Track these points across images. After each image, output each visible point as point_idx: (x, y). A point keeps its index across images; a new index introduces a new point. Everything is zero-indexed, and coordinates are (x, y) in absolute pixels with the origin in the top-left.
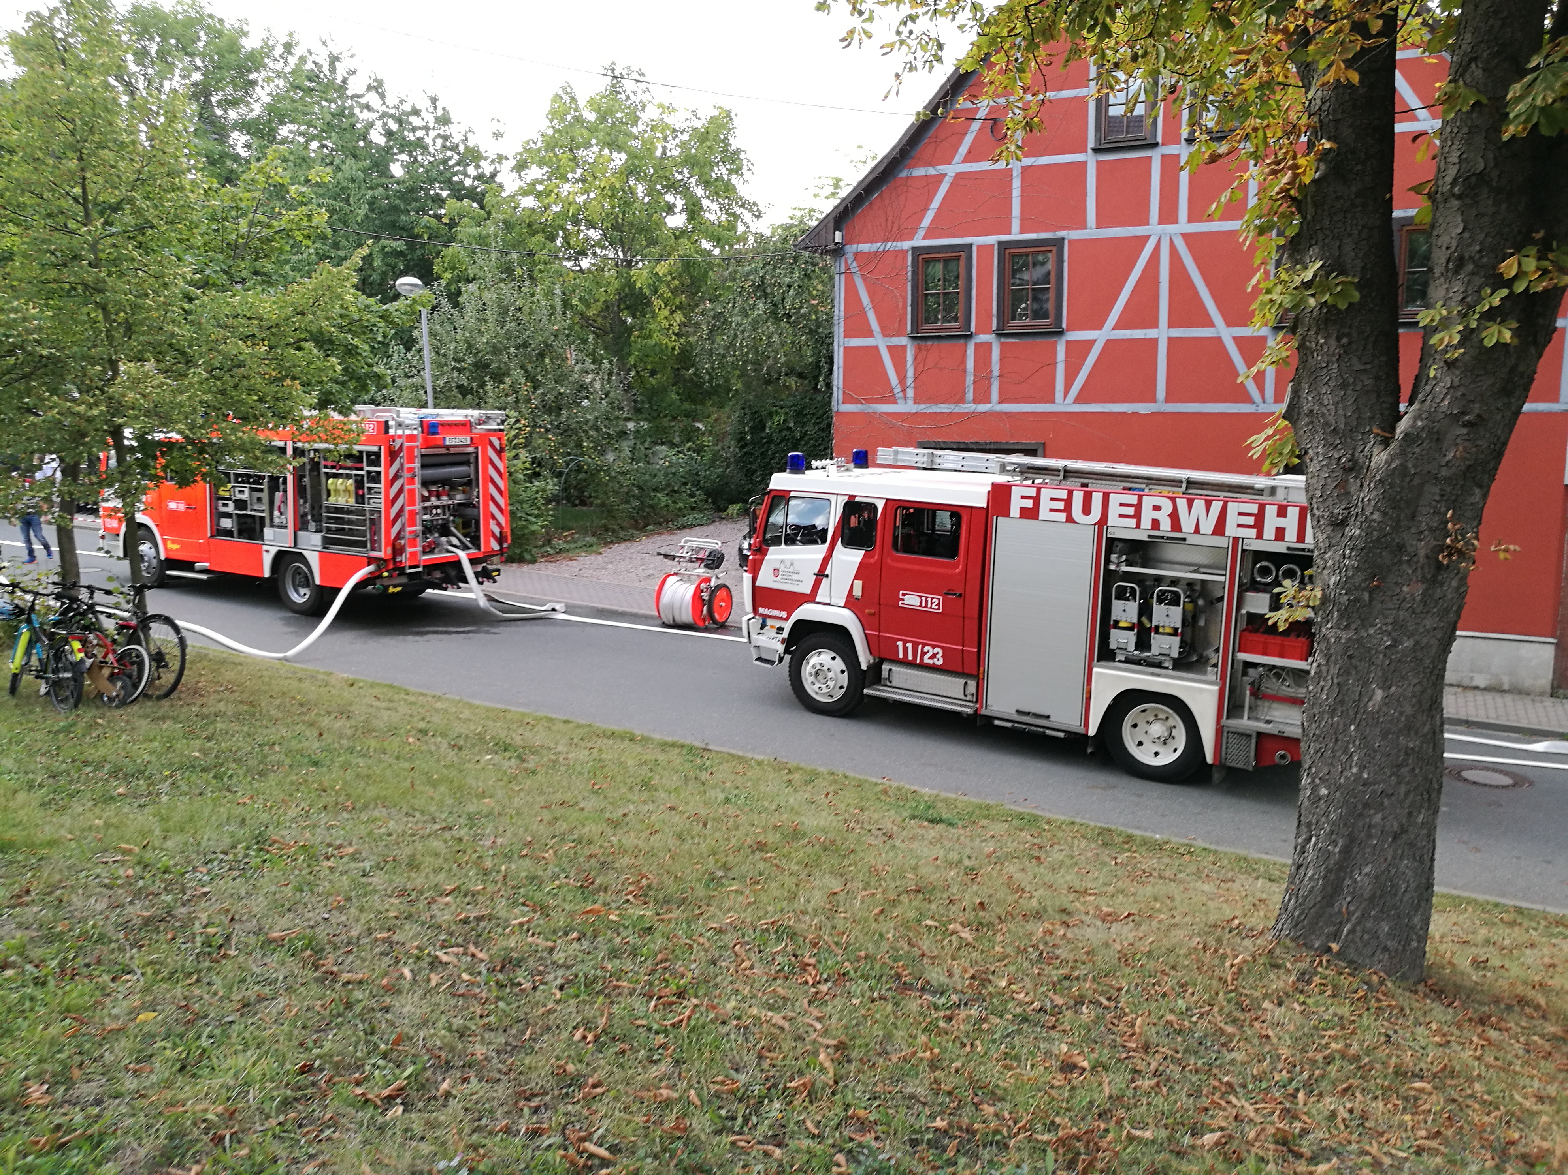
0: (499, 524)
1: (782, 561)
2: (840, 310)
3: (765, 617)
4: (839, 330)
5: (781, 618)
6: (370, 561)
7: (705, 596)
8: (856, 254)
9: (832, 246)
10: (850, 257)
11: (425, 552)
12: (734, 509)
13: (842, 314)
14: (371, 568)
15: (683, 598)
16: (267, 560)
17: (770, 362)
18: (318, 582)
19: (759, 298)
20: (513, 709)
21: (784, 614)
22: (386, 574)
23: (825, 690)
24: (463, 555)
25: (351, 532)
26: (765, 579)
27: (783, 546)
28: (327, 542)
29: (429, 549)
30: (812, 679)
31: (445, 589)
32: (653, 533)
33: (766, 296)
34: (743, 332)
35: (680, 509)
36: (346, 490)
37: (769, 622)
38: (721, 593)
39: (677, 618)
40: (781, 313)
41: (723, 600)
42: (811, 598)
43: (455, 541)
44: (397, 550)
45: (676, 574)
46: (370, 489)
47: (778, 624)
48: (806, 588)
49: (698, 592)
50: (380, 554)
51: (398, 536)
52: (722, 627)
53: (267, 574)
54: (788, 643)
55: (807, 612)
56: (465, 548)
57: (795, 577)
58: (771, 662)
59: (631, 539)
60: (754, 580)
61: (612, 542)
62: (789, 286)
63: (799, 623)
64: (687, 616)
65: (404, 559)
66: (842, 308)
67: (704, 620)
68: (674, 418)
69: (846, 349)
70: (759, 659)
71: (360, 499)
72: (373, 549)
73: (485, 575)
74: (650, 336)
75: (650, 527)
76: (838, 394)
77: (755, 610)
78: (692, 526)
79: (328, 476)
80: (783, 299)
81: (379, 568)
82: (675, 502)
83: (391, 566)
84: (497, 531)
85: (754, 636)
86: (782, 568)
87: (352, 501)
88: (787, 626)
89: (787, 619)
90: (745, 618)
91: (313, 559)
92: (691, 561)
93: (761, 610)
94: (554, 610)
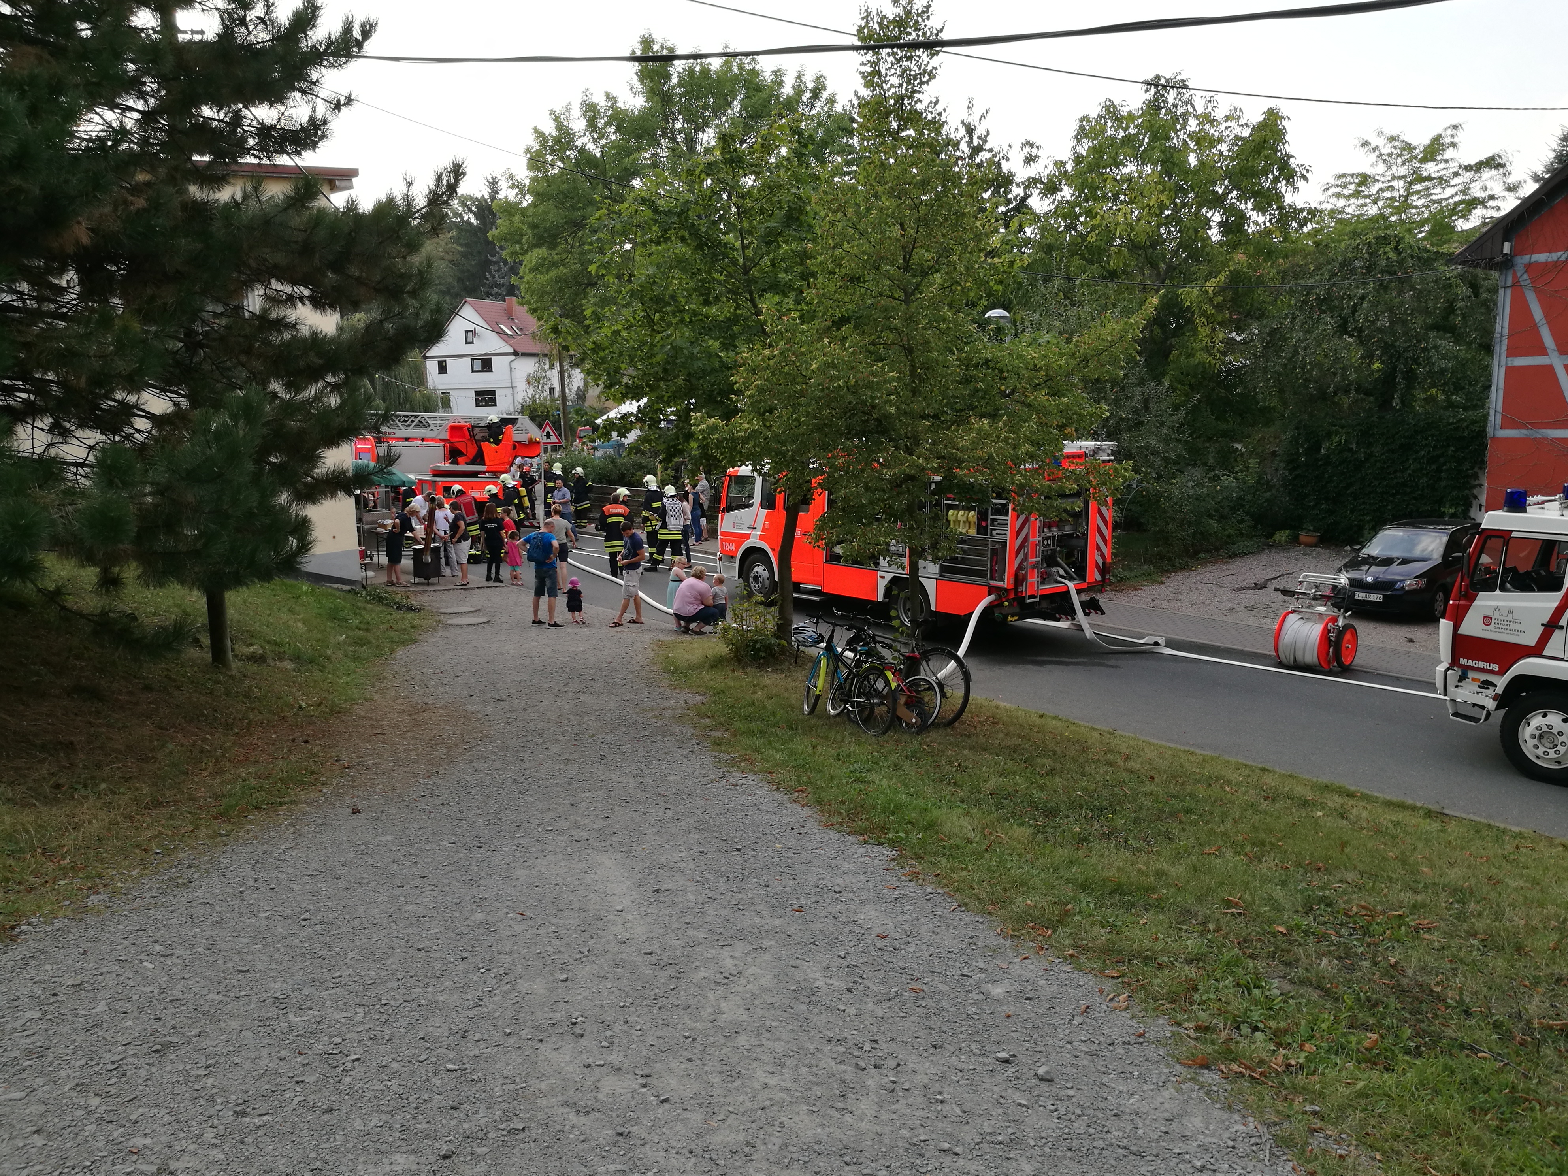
0: (1102, 555)
1: (1497, 609)
2: (1503, 326)
3: (1465, 670)
4: (1501, 349)
5: (1492, 672)
6: (991, 590)
7: (1333, 635)
8: (1529, 267)
9: (1499, 259)
10: (1520, 269)
11: (1043, 582)
12: (1282, 536)
13: (1506, 331)
14: (992, 597)
15: (1307, 638)
16: (882, 585)
18: (933, 608)
21: (1495, 667)
22: (1006, 603)
23: (1552, 754)
24: (1071, 585)
25: (963, 561)
26: (1472, 626)
27: (1498, 592)
28: (943, 570)
29: (1045, 578)
30: (1535, 741)
31: (1058, 620)
35: (1229, 536)
36: (968, 522)
37: (1471, 674)
38: (1348, 636)
39: (1299, 658)
41: (1349, 642)
42: (1537, 651)
43: (1062, 572)
44: (1019, 580)
45: (1293, 612)
46: (993, 520)
47: (1483, 677)
48: (1531, 640)
49: (1326, 632)
50: (1005, 585)
51: (1020, 568)
52: (1346, 670)
53: (880, 599)
54: (1502, 700)
55: (1529, 666)
56: (1071, 579)
57: (1514, 626)
58: (1477, 720)
59: (1186, 568)
60: (1456, 628)
61: (1168, 571)
63: (1521, 681)
64: (1311, 656)
65: (1026, 590)
66: (1506, 325)
67: (1329, 663)
69: (1510, 370)
70: (1456, 714)
71: (982, 530)
72: (992, 579)
73: (1091, 606)
74: (1191, 355)
75: (1202, 555)
76: (1495, 418)
77: (1454, 662)
78: (1242, 555)
79: (950, 507)
81: (999, 598)
82: (1224, 529)
83: (1012, 596)
84: (1100, 561)
85: (1451, 688)
86: (1496, 615)
87: (973, 532)
88: (1501, 682)
89: (1502, 672)
90: (1441, 668)
91: (930, 586)
93: (1463, 661)
94: (1156, 644)
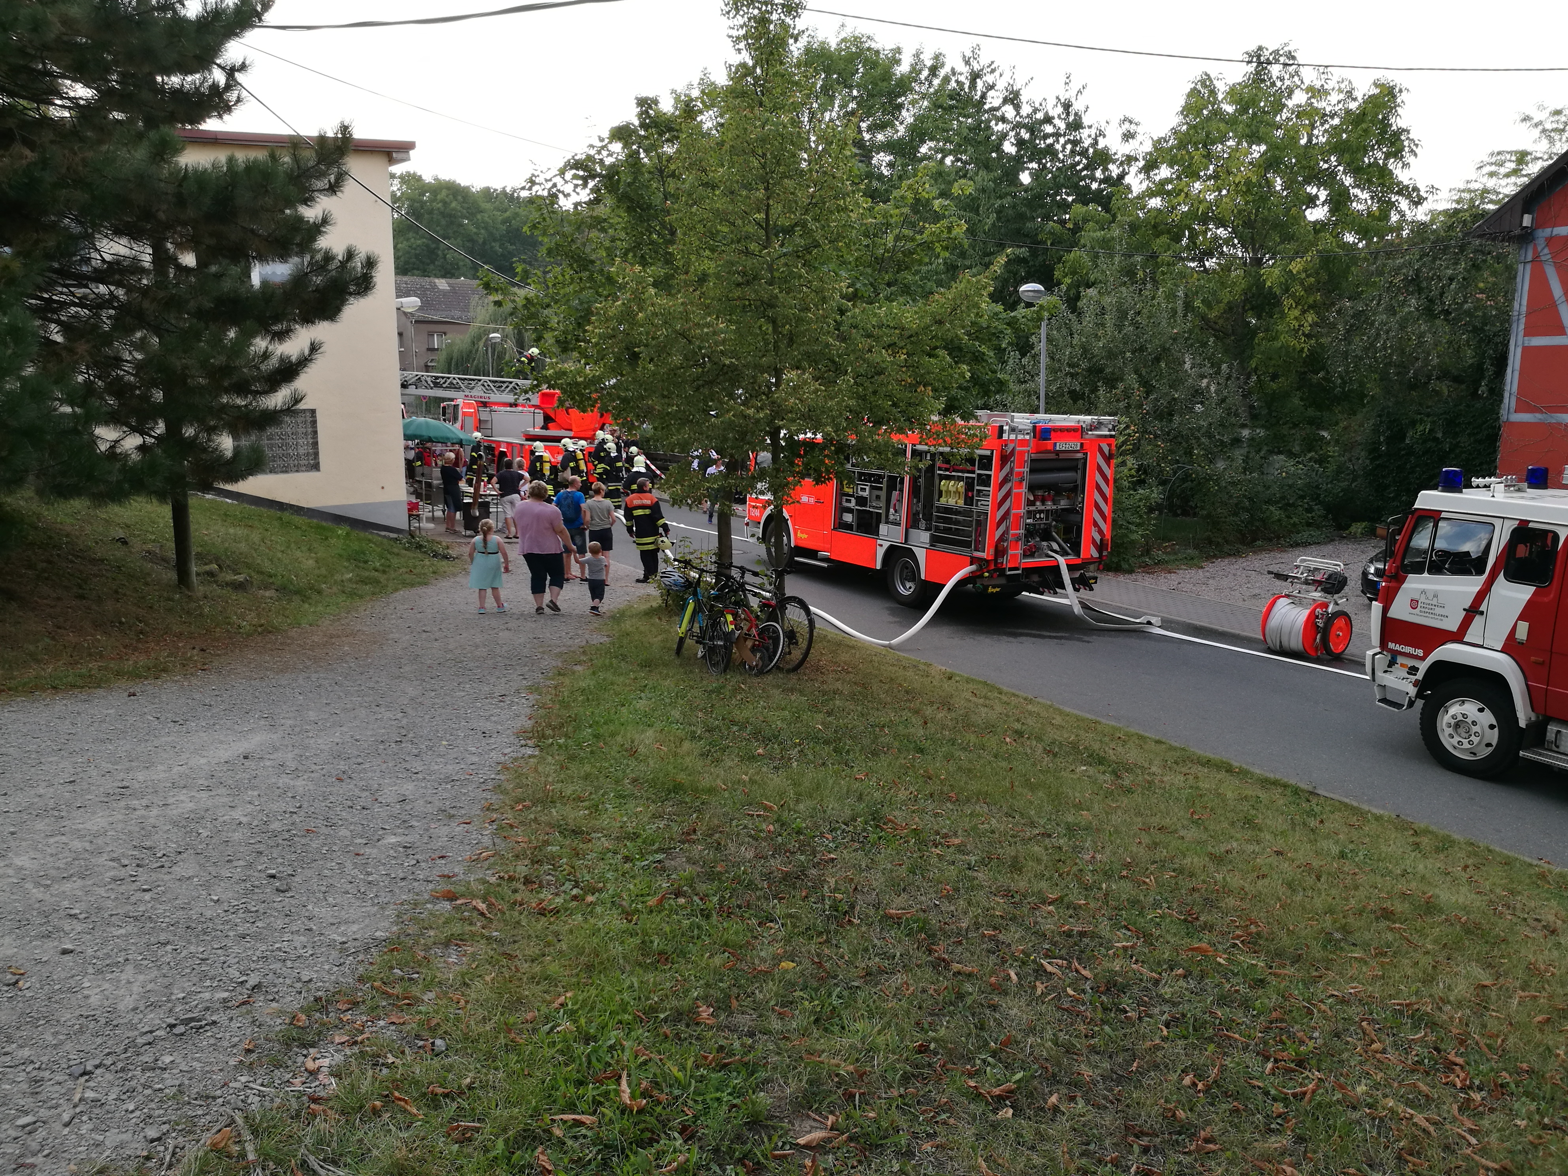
0: (1100, 531)
1: (1423, 592)
2: (1521, 303)
3: (1395, 654)
4: (1518, 329)
5: (1416, 657)
6: (973, 560)
7: (1320, 623)
8: (1550, 240)
9: (1517, 232)
10: (1541, 243)
11: (1025, 556)
12: (1357, 528)
13: (1524, 309)
14: (973, 568)
15: (1294, 622)
16: (880, 553)
17: (1419, 364)
18: (923, 577)
19: (1412, 293)
20: (1103, 721)
21: (1420, 652)
22: (986, 574)
23: (1466, 746)
24: (1062, 561)
25: (957, 532)
26: (1400, 610)
27: (1426, 575)
28: (934, 540)
29: (1029, 553)
30: (1450, 731)
31: (1042, 594)
32: (1261, 549)
33: (1420, 290)
34: (1387, 332)
35: (1294, 525)
36: (957, 492)
37: (1400, 660)
38: (1340, 622)
39: (1285, 643)
40: (1438, 309)
41: (1340, 629)
42: (1458, 637)
43: (1055, 546)
44: (1000, 552)
45: (1287, 596)
46: (979, 491)
47: (1411, 663)
48: (1452, 625)
49: (1312, 617)
50: (984, 555)
51: (1002, 538)
52: (1337, 659)
53: (878, 567)
54: (1421, 686)
55: (1451, 652)
56: (1064, 553)
57: (1438, 611)
58: (1399, 706)
59: (1236, 554)
60: (1385, 610)
61: (1215, 557)
62: (1451, 279)
63: (1439, 665)
64: (1296, 642)
65: (1005, 561)
66: (1525, 302)
67: (1316, 649)
68: (1295, 426)
69: (1526, 349)
70: (1384, 700)
71: (969, 500)
72: (977, 550)
73: (1082, 582)
74: (1275, 338)
75: (1259, 543)
76: (1509, 400)
77: (1383, 645)
78: (1306, 544)
79: (942, 477)
80: (1442, 294)
81: (980, 569)
82: (1289, 517)
83: (993, 567)
84: (1098, 538)
85: (1379, 674)
86: (1422, 599)
87: (961, 503)
88: (1423, 667)
89: (1423, 659)
90: (1370, 653)
91: (921, 555)
92: (1306, 582)
93: (1391, 645)
94: (1149, 623)
